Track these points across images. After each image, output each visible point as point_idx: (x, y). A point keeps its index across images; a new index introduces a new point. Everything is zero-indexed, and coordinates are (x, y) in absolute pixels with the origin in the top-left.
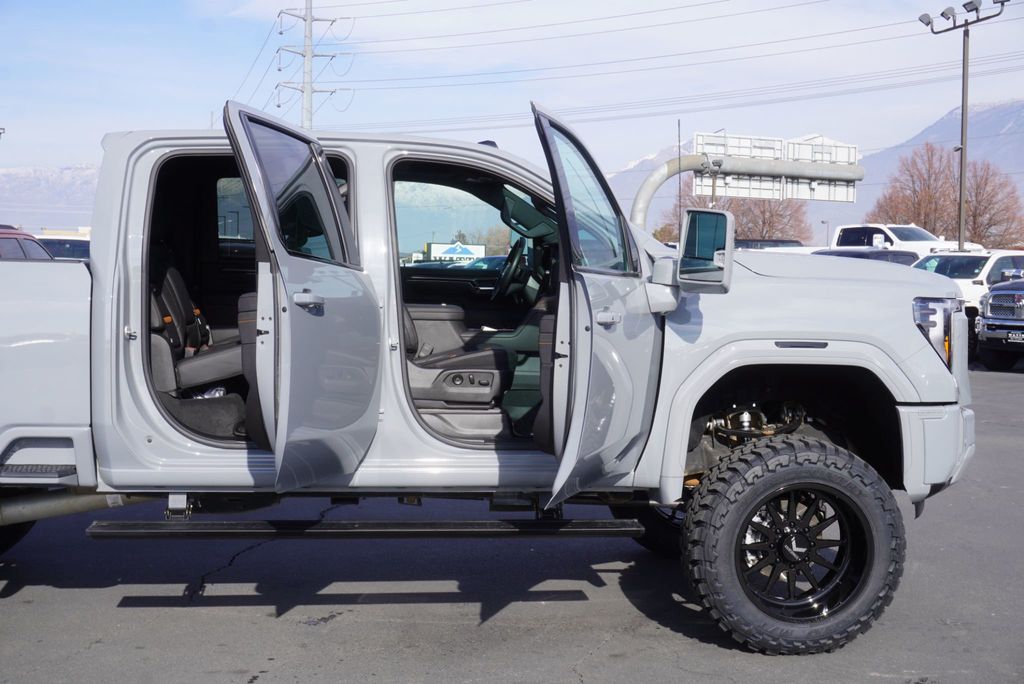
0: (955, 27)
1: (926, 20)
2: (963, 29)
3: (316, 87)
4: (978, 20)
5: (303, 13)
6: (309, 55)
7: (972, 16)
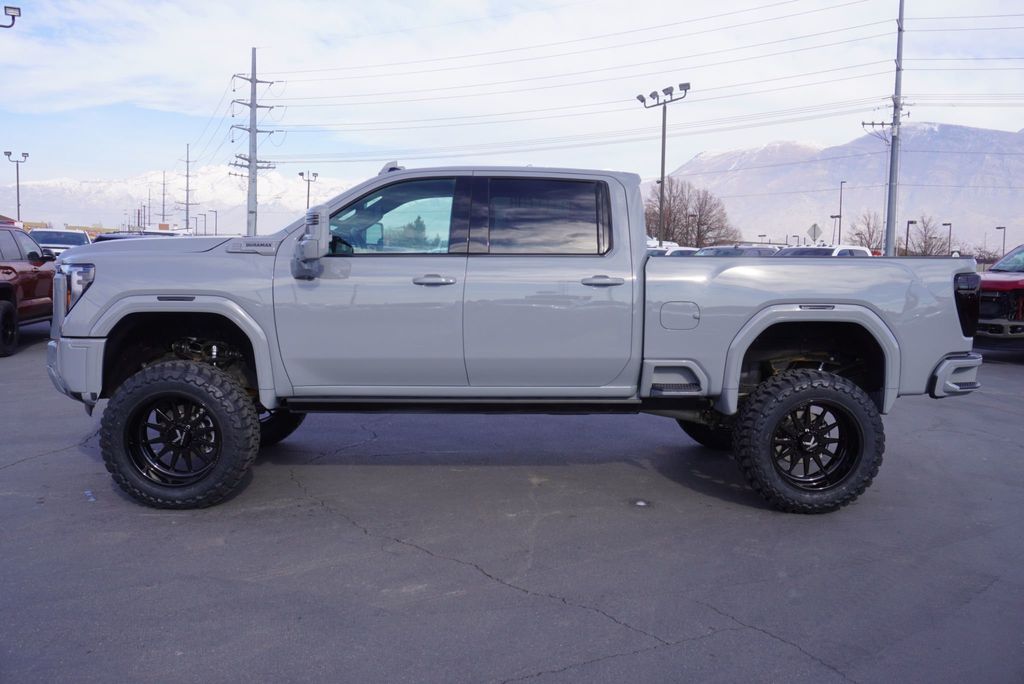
0: (658, 104)
1: (641, 99)
2: (663, 105)
4: (672, 101)
7: (668, 98)
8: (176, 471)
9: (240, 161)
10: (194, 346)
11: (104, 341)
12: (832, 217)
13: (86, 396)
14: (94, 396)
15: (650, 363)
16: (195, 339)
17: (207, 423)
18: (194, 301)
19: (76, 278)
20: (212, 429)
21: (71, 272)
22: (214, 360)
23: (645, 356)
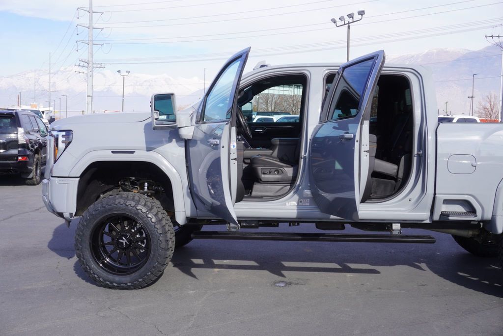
0: (345, 24)
1: (334, 21)
2: (347, 25)
3: (94, 42)
4: (353, 22)
5: (88, 9)
6: (91, 28)
7: (351, 20)
8: (121, 264)
9: (82, 63)
10: (133, 183)
11: (78, 179)
12: (469, 97)
13: (67, 215)
14: (71, 214)
15: (440, 197)
16: (134, 178)
17: (141, 234)
18: (135, 154)
19: (61, 139)
20: (144, 238)
21: (58, 135)
22: (146, 192)
23: (436, 192)
